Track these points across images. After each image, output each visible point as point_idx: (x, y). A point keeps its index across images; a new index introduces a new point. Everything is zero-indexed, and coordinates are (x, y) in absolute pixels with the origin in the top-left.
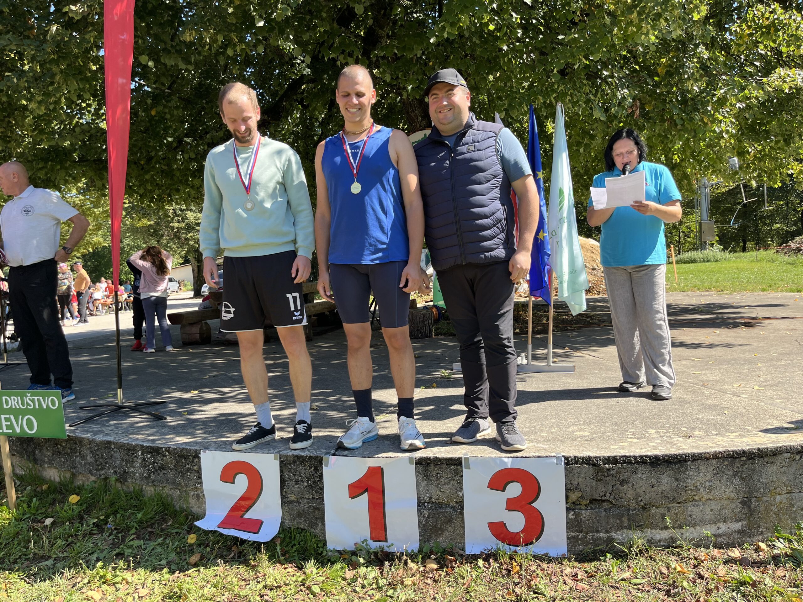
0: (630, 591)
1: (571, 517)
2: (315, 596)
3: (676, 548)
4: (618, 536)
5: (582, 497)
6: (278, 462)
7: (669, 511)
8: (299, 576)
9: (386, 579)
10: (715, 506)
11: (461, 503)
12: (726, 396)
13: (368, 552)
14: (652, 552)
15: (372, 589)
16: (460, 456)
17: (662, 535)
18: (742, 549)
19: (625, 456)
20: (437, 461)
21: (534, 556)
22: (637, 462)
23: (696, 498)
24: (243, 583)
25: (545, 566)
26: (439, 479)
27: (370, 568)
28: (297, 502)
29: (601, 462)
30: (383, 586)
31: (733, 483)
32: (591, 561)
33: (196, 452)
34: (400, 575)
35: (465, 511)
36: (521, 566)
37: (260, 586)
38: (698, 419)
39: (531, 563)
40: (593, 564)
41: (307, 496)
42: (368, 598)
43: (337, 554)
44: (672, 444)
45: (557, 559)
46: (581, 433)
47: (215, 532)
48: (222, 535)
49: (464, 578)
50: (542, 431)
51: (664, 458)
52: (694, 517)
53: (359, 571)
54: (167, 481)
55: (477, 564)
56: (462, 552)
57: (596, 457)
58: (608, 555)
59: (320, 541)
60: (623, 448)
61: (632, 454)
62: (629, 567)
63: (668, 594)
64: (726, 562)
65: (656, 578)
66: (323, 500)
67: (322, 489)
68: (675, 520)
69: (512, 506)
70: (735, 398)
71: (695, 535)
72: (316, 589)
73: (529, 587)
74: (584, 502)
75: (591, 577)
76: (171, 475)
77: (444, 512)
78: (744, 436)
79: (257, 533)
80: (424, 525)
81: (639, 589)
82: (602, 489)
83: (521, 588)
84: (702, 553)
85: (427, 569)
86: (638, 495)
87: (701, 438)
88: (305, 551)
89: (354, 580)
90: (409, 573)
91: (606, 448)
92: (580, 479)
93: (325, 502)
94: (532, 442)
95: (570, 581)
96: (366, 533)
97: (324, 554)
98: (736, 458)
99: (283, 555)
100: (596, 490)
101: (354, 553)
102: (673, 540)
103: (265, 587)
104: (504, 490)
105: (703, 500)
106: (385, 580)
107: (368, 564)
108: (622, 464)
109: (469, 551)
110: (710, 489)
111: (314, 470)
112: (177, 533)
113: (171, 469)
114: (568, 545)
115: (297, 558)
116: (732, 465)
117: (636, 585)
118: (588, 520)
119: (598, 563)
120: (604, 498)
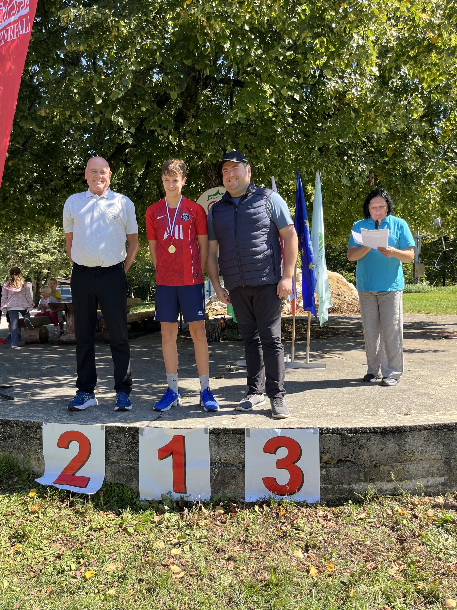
0: (365, 528)
1: (323, 473)
2: (130, 535)
3: (398, 495)
4: (357, 487)
5: (332, 458)
6: (104, 432)
7: (393, 468)
8: (118, 520)
9: (185, 521)
10: (425, 464)
11: (243, 464)
12: (432, 386)
13: (172, 501)
14: (381, 499)
15: (175, 529)
16: (243, 427)
17: (388, 486)
18: (445, 497)
19: (362, 428)
20: (226, 431)
21: (296, 503)
22: (371, 432)
23: (412, 458)
24: (73, 526)
25: (304, 510)
26: (227, 445)
27: (172, 514)
28: (118, 463)
29: (346, 432)
30: (182, 527)
31: (438, 448)
32: (338, 506)
33: (38, 424)
34: (196, 518)
35: (246, 469)
36: (286, 510)
37: (87, 528)
38: (414, 402)
39: (294, 508)
40: (339, 508)
41: (125, 458)
42: (171, 536)
43: (147, 503)
44: (396, 419)
45: (313, 504)
46: (331, 412)
47: (51, 487)
48: (57, 489)
49: (244, 520)
50: (302, 410)
51: (390, 429)
52: (411, 473)
53: (165, 515)
54: (14, 447)
55: (254, 509)
56: (243, 500)
57: (342, 429)
58: (350, 502)
59: (134, 493)
60: (361, 422)
61: (367, 426)
62: (365, 510)
63: (392, 529)
64: (433, 507)
65: (383, 518)
66: (138, 461)
67: (137, 453)
68: (397, 475)
69: (280, 464)
70: (438, 388)
71: (412, 486)
72: (131, 530)
73: (292, 525)
74: (333, 462)
75: (337, 517)
76: (17, 442)
77: (230, 470)
78: (446, 414)
79: (85, 488)
80: (215, 480)
81: (371, 526)
82: (346, 452)
83: (286, 526)
84: (416, 499)
85: (216, 513)
86: (371, 457)
87: (415, 415)
88: (122, 501)
89: (161, 522)
90: (203, 516)
91: (349, 422)
92: (330, 445)
93: (140, 463)
94: (296, 417)
95: (322, 521)
96: (170, 486)
97: (137, 503)
98: (440, 429)
99: (105, 504)
100: (342, 452)
101: (161, 502)
102: (395, 489)
103: (91, 529)
104: (275, 453)
105: (417, 460)
106: (184, 523)
107: (171, 510)
108: (360, 433)
109: (249, 499)
110: (422, 452)
111: (132, 438)
112: (20, 488)
113: (17, 438)
114: (321, 494)
115: (115, 507)
116: (437, 434)
117: (369, 523)
118: (336, 475)
119: (343, 507)
120: (347, 459)
